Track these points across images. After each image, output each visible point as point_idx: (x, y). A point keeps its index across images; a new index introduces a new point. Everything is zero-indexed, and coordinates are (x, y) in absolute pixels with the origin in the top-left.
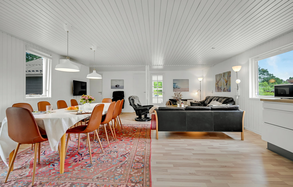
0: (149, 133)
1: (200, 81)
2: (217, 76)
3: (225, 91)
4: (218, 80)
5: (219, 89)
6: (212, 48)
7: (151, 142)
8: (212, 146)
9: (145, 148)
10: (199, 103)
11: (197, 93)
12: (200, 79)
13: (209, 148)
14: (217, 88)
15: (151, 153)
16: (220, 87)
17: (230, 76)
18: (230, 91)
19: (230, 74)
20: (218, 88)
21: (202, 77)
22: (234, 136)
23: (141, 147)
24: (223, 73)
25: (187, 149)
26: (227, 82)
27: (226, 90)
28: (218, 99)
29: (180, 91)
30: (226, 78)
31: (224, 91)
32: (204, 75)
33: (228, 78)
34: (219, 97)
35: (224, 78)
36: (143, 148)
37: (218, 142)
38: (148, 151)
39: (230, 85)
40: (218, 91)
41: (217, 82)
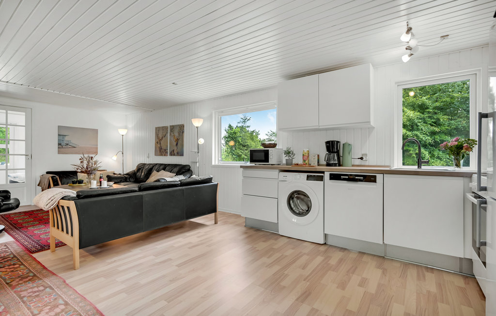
0: (34, 262)
1: (123, 136)
2: (158, 129)
3: (174, 155)
4: (160, 136)
5: (161, 151)
6: (173, 83)
7: (65, 282)
8: (190, 243)
9: (61, 301)
10: (126, 176)
11: (115, 158)
12: (123, 132)
13: (189, 248)
14: (158, 149)
15: (91, 304)
16: (164, 147)
17: (183, 132)
18: (182, 155)
19: (183, 129)
20: (161, 149)
21: (126, 128)
22: (203, 221)
23: (46, 306)
24: (170, 126)
25: (160, 262)
26: (177, 140)
27: (176, 154)
28: (165, 167)
29: (93, 154)
30: (176, 134)
31: (172, 154)
32: (130, 126)
33: (179, 134)
34: (165, 165)
35: (172, 134)
36: (57, 306)
37: (192, 235)
38: (80, 305)
39: (182, 145)
40: (162, 155)
41: (158, 138)
